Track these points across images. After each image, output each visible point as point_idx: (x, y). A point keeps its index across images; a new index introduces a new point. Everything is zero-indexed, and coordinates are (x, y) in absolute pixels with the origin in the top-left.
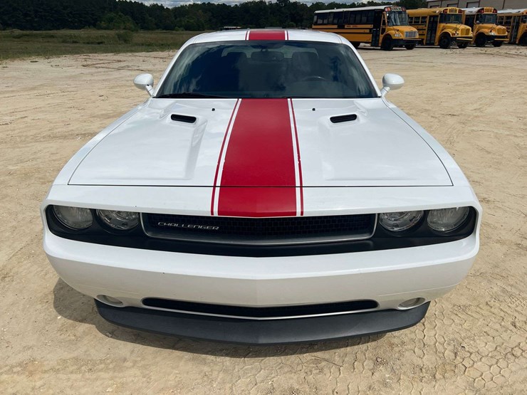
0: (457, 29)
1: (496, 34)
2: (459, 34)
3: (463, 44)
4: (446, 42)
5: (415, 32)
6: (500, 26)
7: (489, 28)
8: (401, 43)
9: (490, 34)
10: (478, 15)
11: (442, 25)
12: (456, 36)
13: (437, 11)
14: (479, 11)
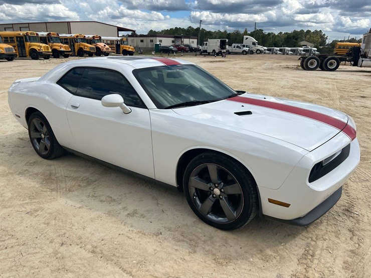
0: (41, 47)
1: (65, 50)
2: (43, 50)
3: (47, 57)
4: (35, 55)
5: (12, 48)
6: (65, 45)
7: (59, 46)
8: (4, 56)
9: (61, 50)
10: (48, 37)
11: (28, 43)
12: (41, 51)
13: (21, 34)
14: (48, 35)
